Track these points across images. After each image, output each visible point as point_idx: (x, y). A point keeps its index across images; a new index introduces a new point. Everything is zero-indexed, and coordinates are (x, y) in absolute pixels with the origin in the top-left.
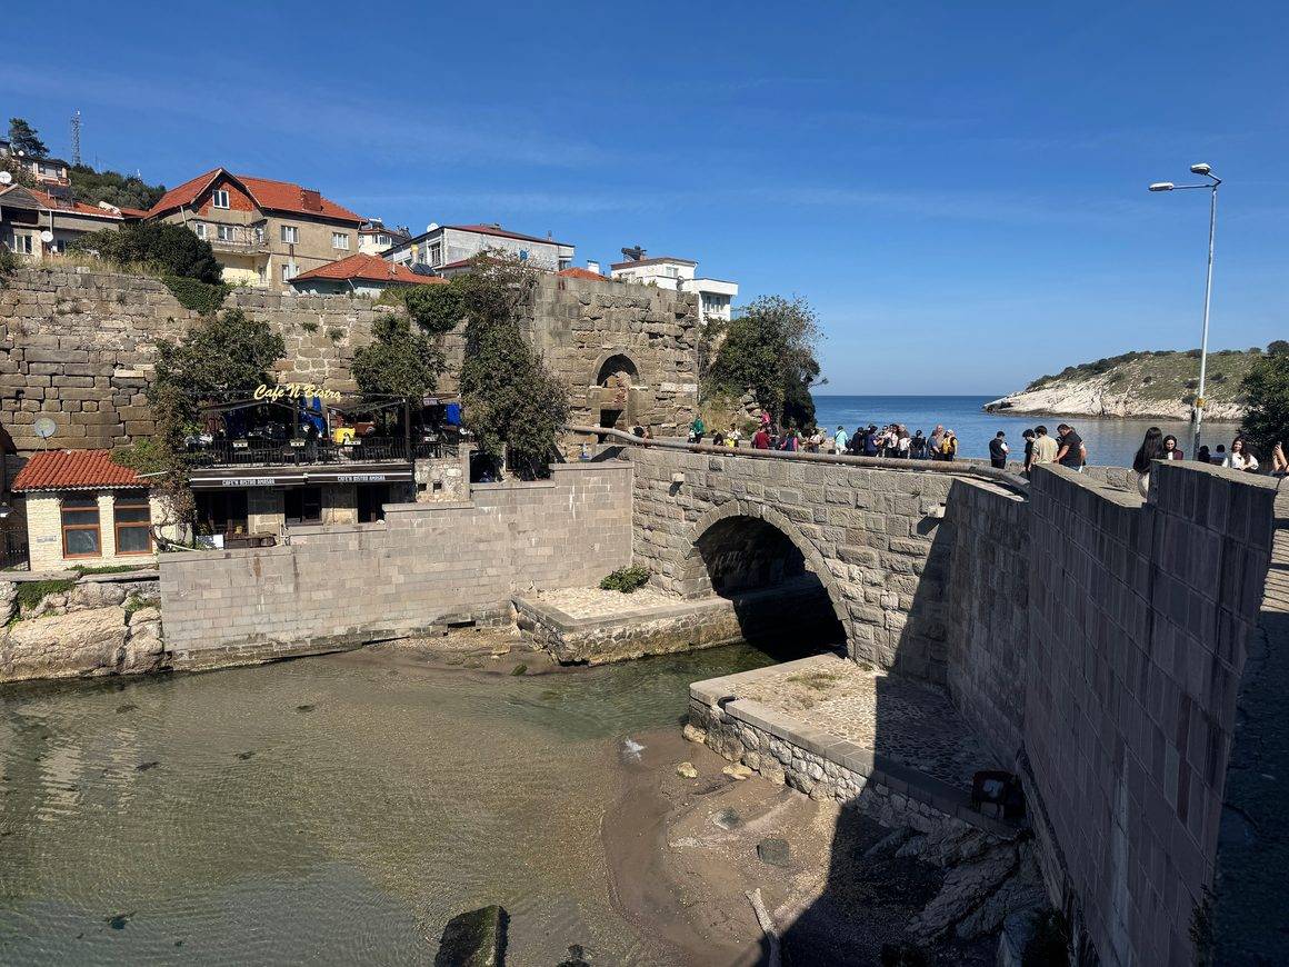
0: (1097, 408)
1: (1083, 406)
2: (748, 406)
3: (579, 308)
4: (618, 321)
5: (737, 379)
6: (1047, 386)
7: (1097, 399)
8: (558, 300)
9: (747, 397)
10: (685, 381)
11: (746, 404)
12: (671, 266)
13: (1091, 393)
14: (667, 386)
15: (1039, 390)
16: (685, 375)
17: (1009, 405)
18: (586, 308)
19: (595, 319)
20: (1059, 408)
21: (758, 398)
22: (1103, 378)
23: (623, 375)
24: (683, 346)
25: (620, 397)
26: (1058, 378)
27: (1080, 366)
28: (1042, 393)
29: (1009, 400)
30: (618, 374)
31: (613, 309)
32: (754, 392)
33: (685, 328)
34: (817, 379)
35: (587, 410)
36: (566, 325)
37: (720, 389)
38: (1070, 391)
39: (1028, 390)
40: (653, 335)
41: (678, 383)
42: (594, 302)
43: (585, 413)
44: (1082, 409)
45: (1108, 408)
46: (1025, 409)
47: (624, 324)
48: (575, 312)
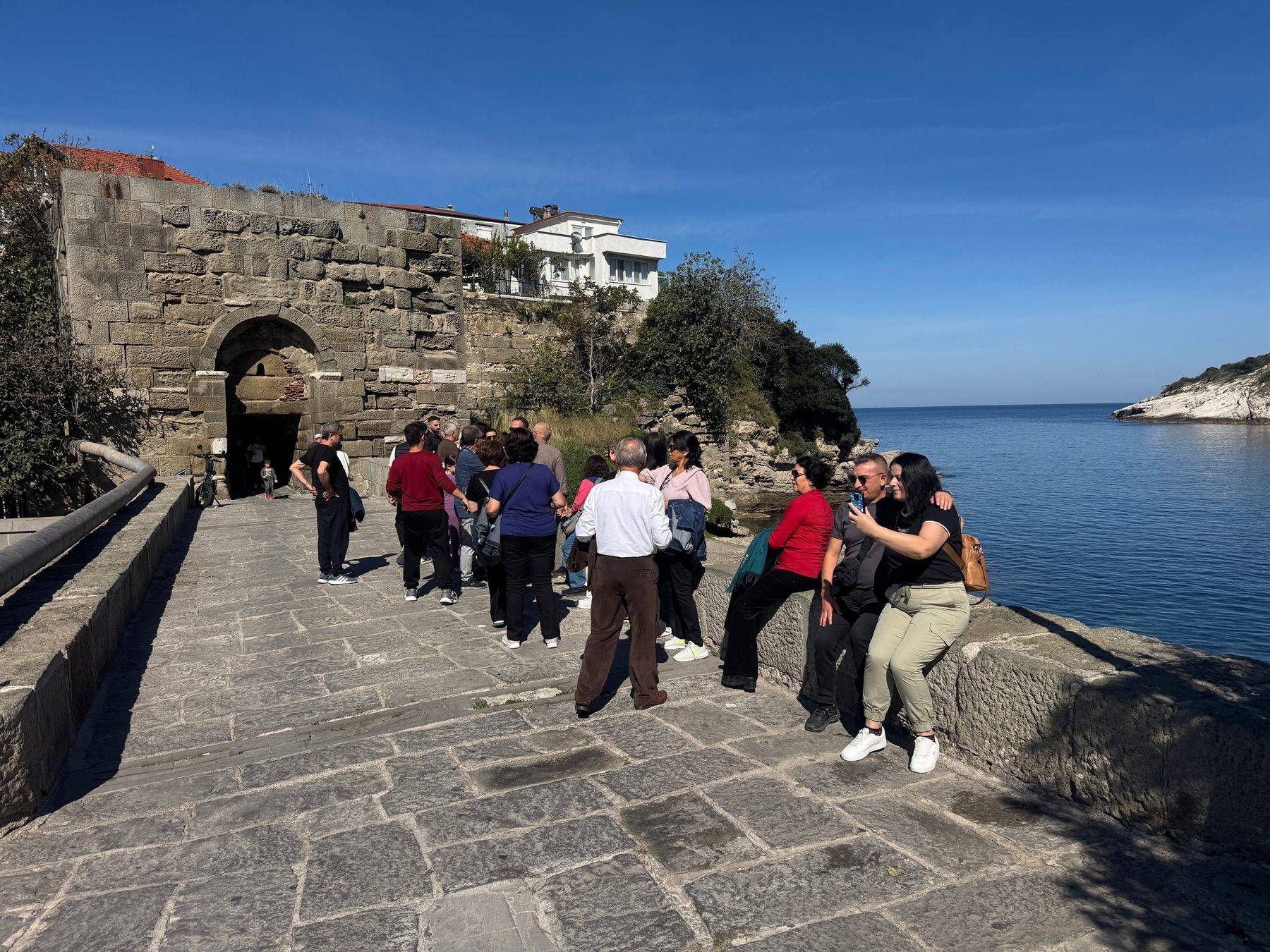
0: (1244, 411)
1: (1226, 410)
2: (676, 411)
3: (163, 234)
4: (260, 257)
5: (658, 373)
6: (1185, 389)
7: (1243, 402)
8: (105, 216)
9: (674, 398)
10: (437, 365)
11: (673, 408)
12: (579, 223)
13: (1237, 395)
14: (390, 373)
15: (1175, 393)
16: (439, 355)
17: (1140, 411)
18: (181, 232)
19: (203, 252)
20: (1198, 413)
21: (689, 398)
22: (1251, 378)
23: (294, 353)
24: (434, 306)
25: (293, 393)
26: (1197, 380)
27: (1223, 367)
28: (1180, 397)
29: (1141, 406)
30: (284, 351)
31: (247, 236)
32: (683, 391)
33: (437, 276)
34: (857, 380)
35: (195, 414)
36: (129, 262)
37: (632, 387)
38: (1211, 394)
39: (1164, 394)
40: (349, 285)
41: (421, 367)
42: (198, 223)
43: (193, 420)
44: (1226, 412)
45: (1257, 411)
46: (1158, 415)
47: (276, 263)
48: (153, 240)
